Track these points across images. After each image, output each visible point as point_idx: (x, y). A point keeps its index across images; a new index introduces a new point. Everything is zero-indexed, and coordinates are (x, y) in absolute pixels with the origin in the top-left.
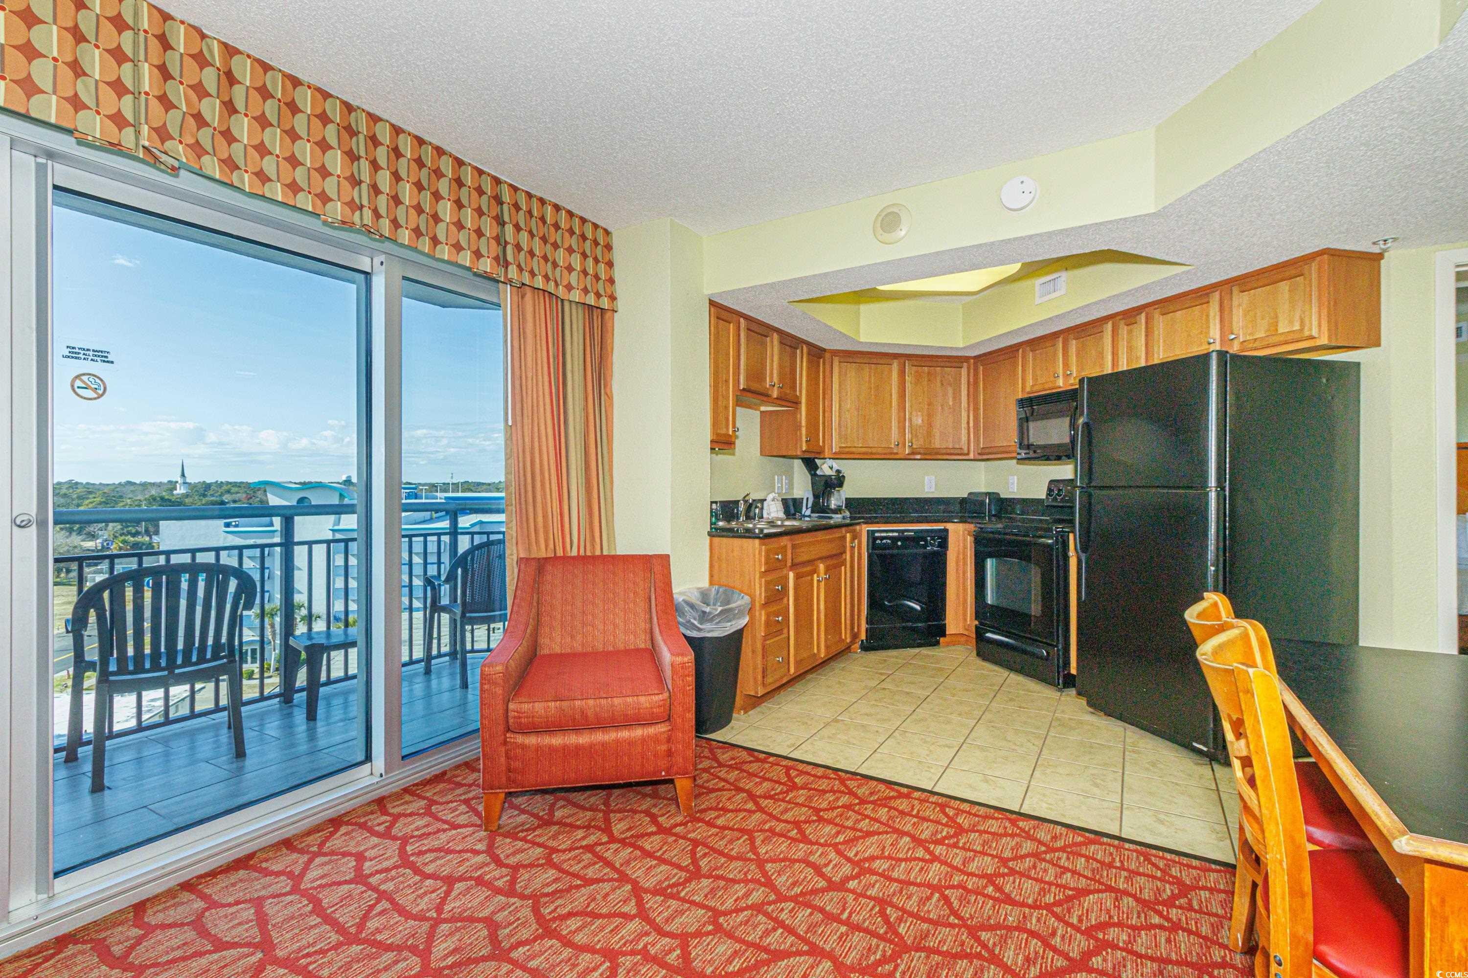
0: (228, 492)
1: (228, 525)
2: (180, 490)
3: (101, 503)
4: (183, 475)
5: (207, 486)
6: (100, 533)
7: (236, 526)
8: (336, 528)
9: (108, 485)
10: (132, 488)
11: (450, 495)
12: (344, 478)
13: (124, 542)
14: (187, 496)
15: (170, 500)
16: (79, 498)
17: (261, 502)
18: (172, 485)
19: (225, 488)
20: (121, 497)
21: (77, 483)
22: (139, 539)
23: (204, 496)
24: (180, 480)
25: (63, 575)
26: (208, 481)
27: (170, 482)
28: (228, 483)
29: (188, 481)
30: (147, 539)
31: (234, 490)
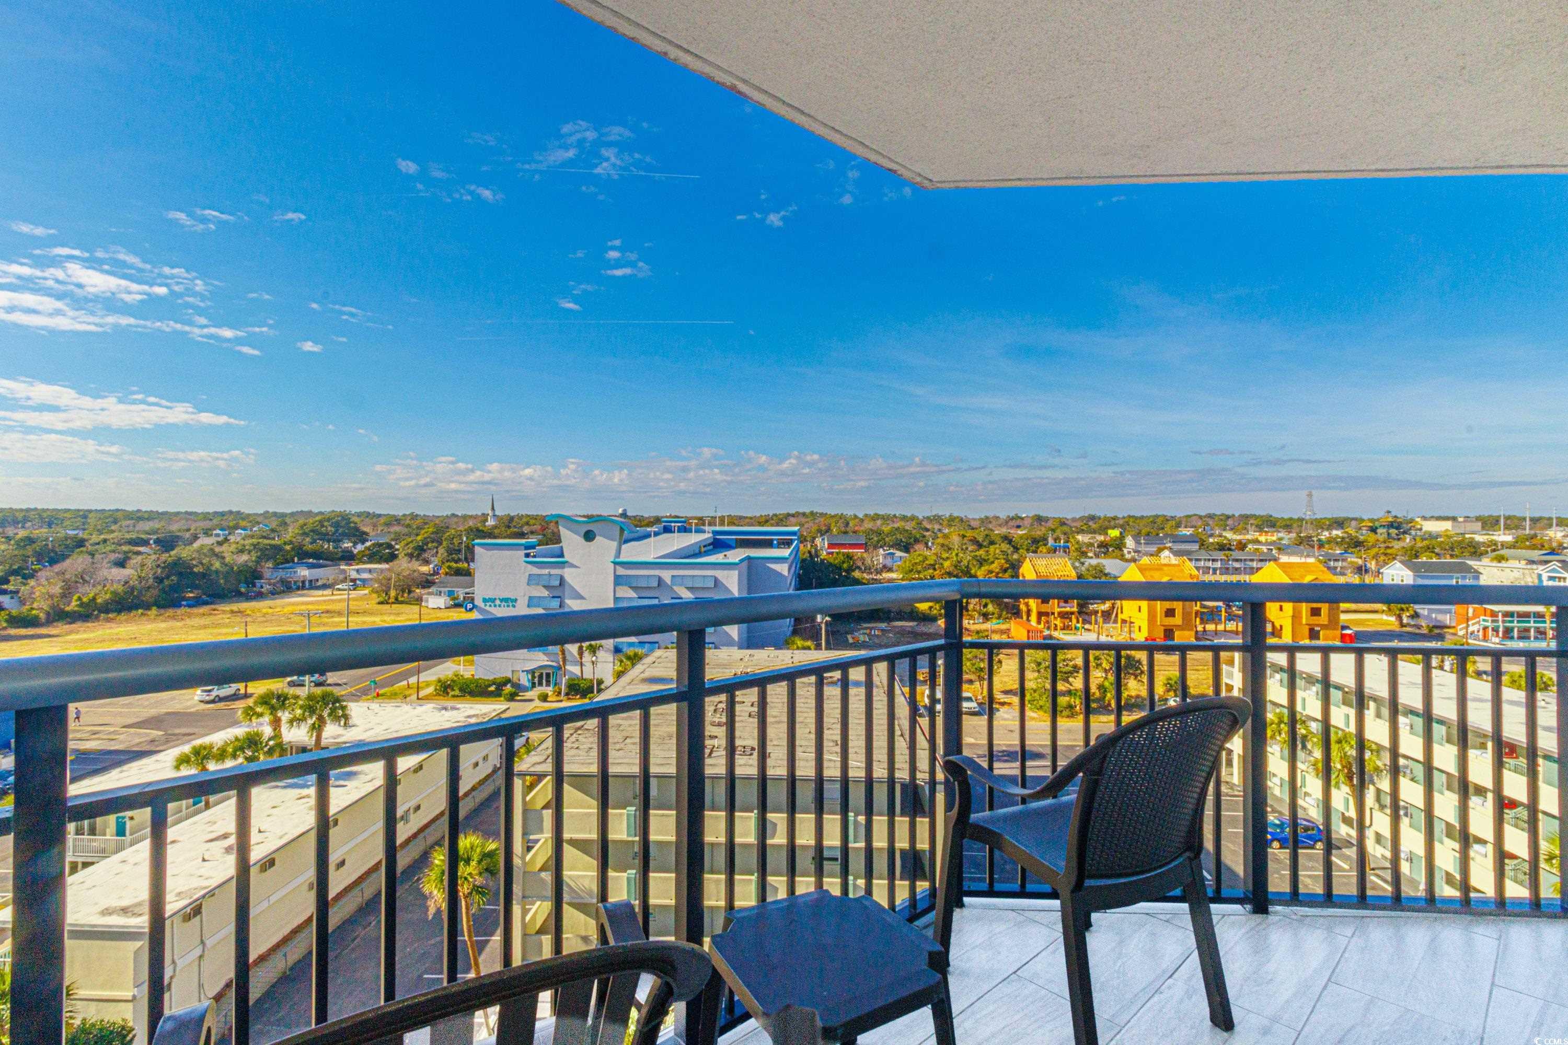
0: (527, 523)
1: (527, 555)
2: (491, 522)
3: (433, 533)
4: (493, 509)
5: (511, 519)
6: (433, 559)
7: (534, 556)
8: (617, 560)
9: (438, 517)
10: (455, 520)
11: (718, 528)
12: (620, 511)
13: (449, 567)
14: (495, 527)
15: (483, 531)
16: (418, 528)
17: (553, 533)
18: (485, 517)
19: (525, 520)
20: (448, 527)
21: (417, 515)
22: (460, 565)
23: (509, 527)
24: (490, 512)
25: (406, 595)
26: (512, 514)
27: (483, 514)
28: (528, 516)
29: (497, 513)
30: (466, 565)
31: (532, 522)
